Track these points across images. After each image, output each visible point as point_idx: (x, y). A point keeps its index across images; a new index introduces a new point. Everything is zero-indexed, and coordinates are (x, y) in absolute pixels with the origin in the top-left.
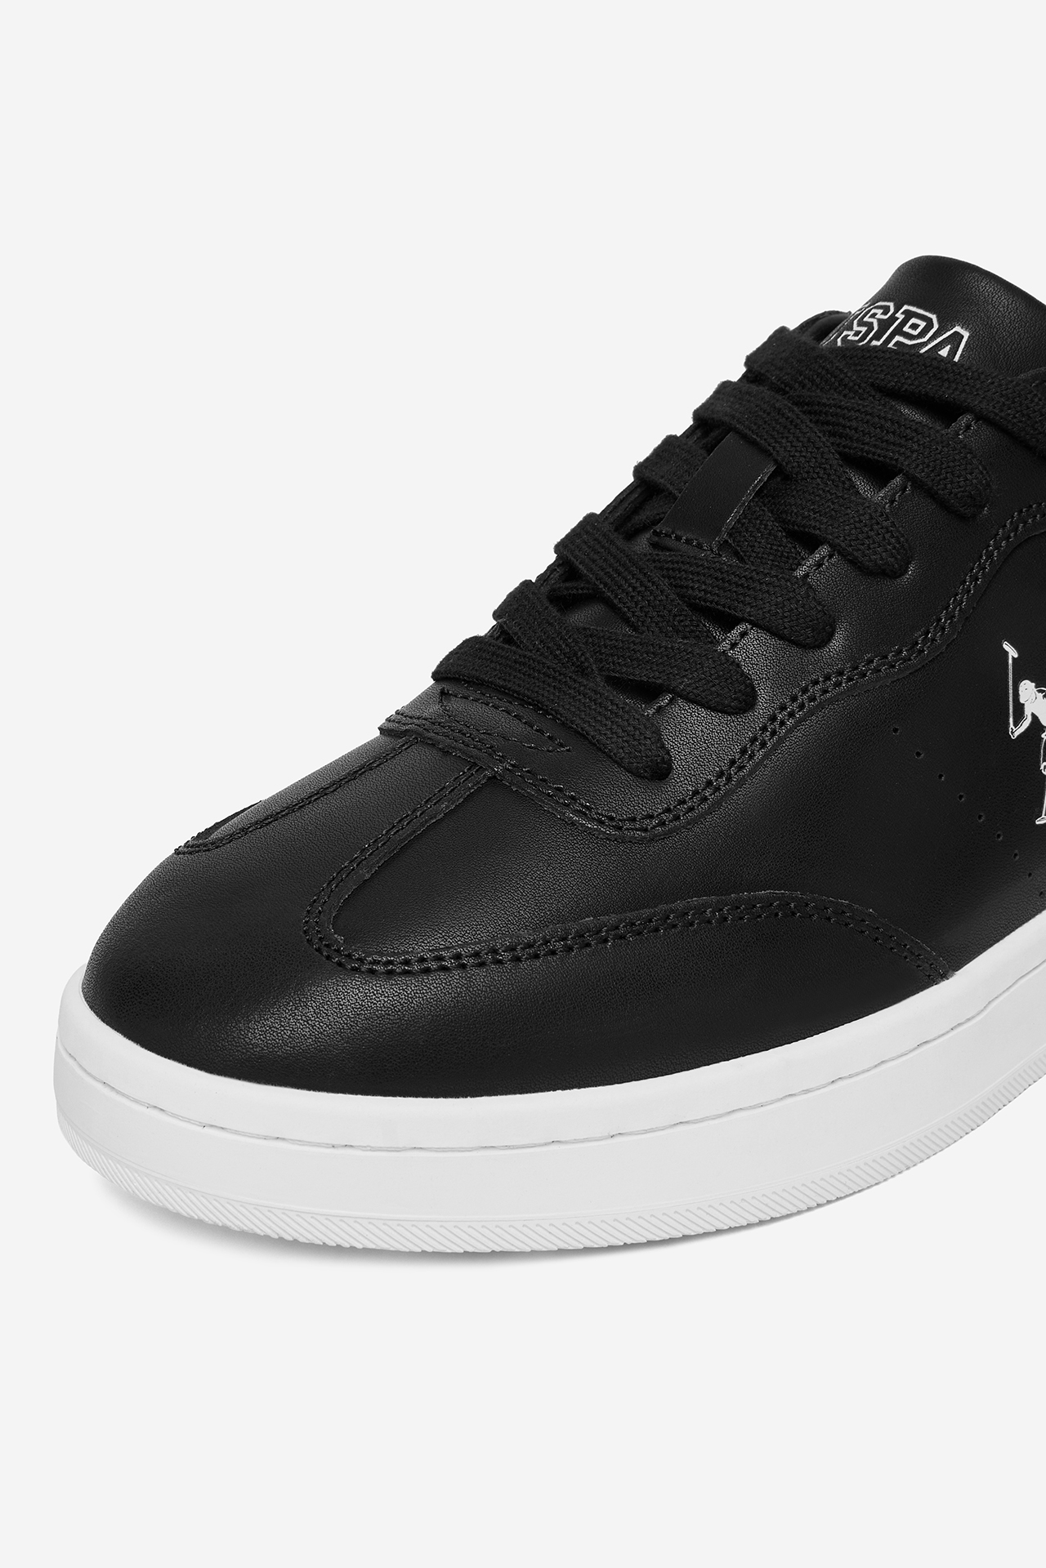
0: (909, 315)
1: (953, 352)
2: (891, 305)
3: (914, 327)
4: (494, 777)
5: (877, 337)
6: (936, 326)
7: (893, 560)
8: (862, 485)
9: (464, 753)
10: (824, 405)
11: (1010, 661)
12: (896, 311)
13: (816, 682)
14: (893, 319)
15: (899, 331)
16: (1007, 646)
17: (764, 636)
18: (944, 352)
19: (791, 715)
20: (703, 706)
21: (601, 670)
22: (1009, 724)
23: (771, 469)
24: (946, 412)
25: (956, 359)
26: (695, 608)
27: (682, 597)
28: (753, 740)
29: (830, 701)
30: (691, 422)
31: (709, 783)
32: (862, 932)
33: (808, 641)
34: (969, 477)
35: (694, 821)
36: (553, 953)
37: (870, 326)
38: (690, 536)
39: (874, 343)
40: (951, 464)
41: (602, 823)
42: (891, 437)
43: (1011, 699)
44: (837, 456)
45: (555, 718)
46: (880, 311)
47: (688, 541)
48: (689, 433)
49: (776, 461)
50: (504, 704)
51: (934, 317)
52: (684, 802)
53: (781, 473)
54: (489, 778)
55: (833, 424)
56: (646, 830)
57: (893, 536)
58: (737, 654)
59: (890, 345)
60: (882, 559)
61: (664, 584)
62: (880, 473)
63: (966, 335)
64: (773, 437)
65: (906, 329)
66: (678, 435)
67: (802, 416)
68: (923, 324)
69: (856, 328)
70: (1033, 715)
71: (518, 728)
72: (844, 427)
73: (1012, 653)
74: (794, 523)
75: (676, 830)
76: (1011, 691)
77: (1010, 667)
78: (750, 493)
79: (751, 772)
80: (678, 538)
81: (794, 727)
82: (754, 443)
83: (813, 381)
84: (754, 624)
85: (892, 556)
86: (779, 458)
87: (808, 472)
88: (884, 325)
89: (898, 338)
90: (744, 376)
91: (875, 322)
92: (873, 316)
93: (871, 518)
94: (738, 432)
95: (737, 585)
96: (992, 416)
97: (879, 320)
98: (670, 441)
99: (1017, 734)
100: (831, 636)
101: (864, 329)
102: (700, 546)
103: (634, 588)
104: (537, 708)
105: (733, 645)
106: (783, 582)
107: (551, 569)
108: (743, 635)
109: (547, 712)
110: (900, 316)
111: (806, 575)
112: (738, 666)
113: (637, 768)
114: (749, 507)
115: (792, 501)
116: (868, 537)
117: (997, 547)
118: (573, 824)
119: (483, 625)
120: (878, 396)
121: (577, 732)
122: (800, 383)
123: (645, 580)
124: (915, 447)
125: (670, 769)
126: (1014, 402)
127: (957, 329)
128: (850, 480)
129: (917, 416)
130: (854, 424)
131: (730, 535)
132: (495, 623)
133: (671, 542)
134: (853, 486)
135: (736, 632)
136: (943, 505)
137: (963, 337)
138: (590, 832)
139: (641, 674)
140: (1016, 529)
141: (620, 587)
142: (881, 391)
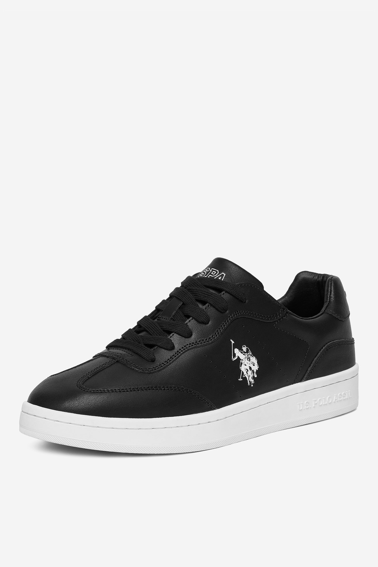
0: (213, 270)
1: (222, 278)
2: (209, 268)
3: (214, 273)
4: (118, 361)
5: (206, 275)
6: (218, 273)
7: (205, 320)
8: (200, 306)
9: (112, 357)
10: (194, 290)
11: (232, 344)
12: (210, 270)
13: (187, 345)
14: (210, 271)
15: (210, 274)
16: (231, 340)
17: (177, 335)
18: (220, 278)
19: (182, 351)
20: (163, 349)
21: (143, 343)
22: (232, 357)
23: (182, 303)
24: (219, 291)
25: (222, 280)
26: (164, 331)
27: (162, 328)
28: (173, 356)
29: (191, 349)
30: (169, 296)
31: (163, 363)
32: (195, 396)
33: (186, 336)
34: (223, 304)
35: (160, 371)
36: (128, 391)
37: (205, 273)
38: (165, 317)
39: (205, 276)
40: (219, 301)
41: (140, 369)
42: (206, 296)
43: (232, 352)
44: (195, 300)
45: (132, 351)
46: (207, 270)
47: (165, 318)
48: (168, 299)
49: (182, 301)
50: (122, 349)
51: (218, 271)
52: (157, 366)
53: (183, 304)
54: (117, 361)
55: (195, 293)
56: (149, 371)
57: (205, 315)
58: (172, 339)
59: (208, 277)
60: (203, 320)
61: (158, 326)
62: (204, 303)
63: (225, 275)
64: (182, 297)
65: (212, 273)
66: (165, 300)
67: (188, 292)
68: (215, 272)
69: (202, 274)
70: (238, 356)
71: (124, 353)
72: (197, 294)
73: (233, 342)
74: (186, 313)
75: (155, 372)
76: (232, 350)
77: (232, 345)
78: (178, 308)
79: (172, 362)
80: (163, 318)
81: (183, 353)
82: (178, 299)
83: (192, 285)
84: (175, 333)
85: (205, 319)
86: (183, 301)
87: (189, 303)
88: (207, 273)
89: (210, 275)
90: (181, 286)
91: (206, 272)
92: (206, 271)
93: (201, 311)
94: (175, 297)
95: (173, 325)
96: (229, 291)
97: (207, 272)
98: (164, 301)
99: (234, 360)
100: (191, 335)
101: (203, 274)
102: (167, 319)
103: (152, 328)
104: (128, 350)
105: (171, 337)
106: (182, 324)
107: (136, 327)
108: (173, 335)
109: (131, 350)
110: (211, 271)
111: (187, 323)
112: (171, 340)
113: (148, 359)
114: (177, 311)
115: (186, 309)
116: (200, 315)
117: (230, 319)
118: (133, 369)
119: (120, 337)
120: (205, 287)
121: (136, 353)
122: (190, 286)
123: (155, 326)
124: (211, 297)
125: (155, 360)
126: (234, 289)
127: (223, 273)
128: (197, 304)
129: (214, 292)
130: (199, 293)
131: (173, 316)
132: (121, 337)
133: (161, 319)
134: (198, 306)
135: (172, 334)
136: (217, 309)
137: (224, 275)
138: (137, 371)
139: (151, 343)
140: (234, 316)
141: (149, 327)
142: (205, 286)
